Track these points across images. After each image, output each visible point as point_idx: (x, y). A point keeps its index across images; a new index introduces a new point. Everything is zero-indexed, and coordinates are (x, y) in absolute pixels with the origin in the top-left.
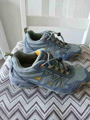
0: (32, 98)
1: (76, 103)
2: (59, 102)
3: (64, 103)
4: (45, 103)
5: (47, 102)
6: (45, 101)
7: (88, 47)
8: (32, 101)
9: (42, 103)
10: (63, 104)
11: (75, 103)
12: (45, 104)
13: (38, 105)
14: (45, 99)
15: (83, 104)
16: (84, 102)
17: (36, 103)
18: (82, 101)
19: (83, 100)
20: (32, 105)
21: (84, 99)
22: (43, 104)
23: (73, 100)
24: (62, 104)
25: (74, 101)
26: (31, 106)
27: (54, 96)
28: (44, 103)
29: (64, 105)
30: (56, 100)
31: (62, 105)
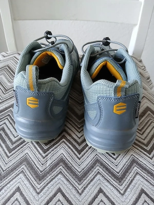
0: (10, 177)
1: (112, 188)
2: (71, 187)
3: (85, 189)
4: (38, 191)
5: (43, 188)
6: (39, 186)
7: (141, 61)
8: (8, 185)
9: (32, 189)
10: (83, 191)
11: (110, 186)
12: (38, 193)
13: (22, 194)
14: (40, 180)
15: (129, 190)
16: (130, 184)
17: (18, 189)
18: (127, 180)
19: (128, 178)
20: (9, 195)
21: (130, 175)
22: (34, 194)
23: (105, 181)
24: (80, 191)
25: (107, 184)
26: (6, 198)
27: (60, 172)
28: (35, 190)
29: (84, 194)
30: (66, 182)
31: (80, 194)
